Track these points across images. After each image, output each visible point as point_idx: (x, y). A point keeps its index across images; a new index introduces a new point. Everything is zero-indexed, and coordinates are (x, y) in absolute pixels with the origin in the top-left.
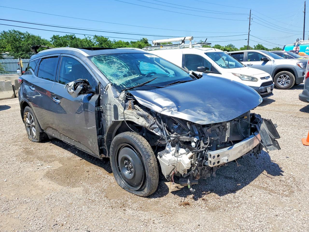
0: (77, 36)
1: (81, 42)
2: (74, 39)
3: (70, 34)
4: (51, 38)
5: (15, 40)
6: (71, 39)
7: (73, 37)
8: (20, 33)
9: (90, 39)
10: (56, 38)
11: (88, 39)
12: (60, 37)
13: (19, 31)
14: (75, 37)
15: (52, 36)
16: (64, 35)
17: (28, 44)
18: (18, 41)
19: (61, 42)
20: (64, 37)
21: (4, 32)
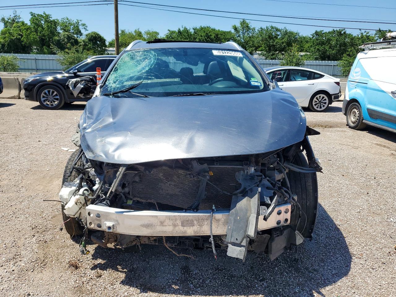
0: (348, 32)
1: (352, 39)
2: (342, 35)
3: (338, 29)
4: (311, 35)
5: (270, 37)
6: (338, 36)
7: (342, 32)
8: (277, 30)
9: (368, 35)
10: (318, 35)
11: (364, 34)
12: (323, 33)
13: (277, 27)
14: (345, 33)
15: (314, 32)
16: (331, 30)
17: (283, 43)
18: (272, 38)
19: (323, 39)
20: (329, 32)
21: (261, 28)
